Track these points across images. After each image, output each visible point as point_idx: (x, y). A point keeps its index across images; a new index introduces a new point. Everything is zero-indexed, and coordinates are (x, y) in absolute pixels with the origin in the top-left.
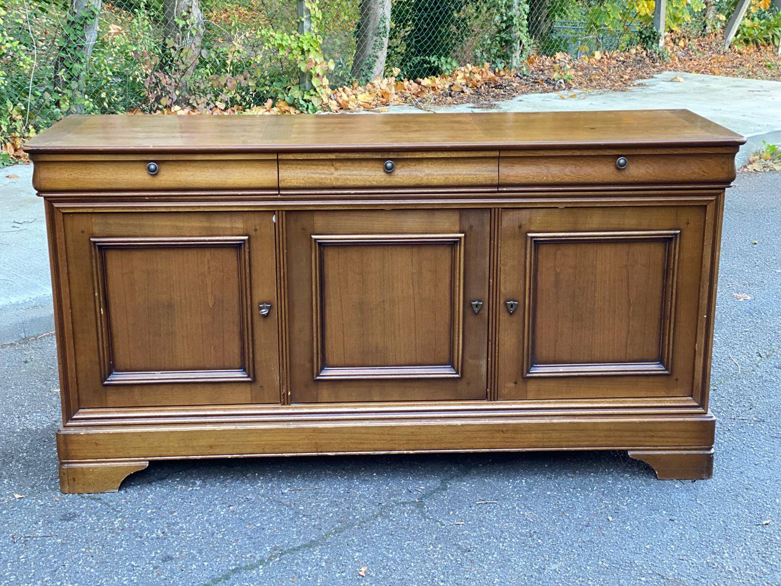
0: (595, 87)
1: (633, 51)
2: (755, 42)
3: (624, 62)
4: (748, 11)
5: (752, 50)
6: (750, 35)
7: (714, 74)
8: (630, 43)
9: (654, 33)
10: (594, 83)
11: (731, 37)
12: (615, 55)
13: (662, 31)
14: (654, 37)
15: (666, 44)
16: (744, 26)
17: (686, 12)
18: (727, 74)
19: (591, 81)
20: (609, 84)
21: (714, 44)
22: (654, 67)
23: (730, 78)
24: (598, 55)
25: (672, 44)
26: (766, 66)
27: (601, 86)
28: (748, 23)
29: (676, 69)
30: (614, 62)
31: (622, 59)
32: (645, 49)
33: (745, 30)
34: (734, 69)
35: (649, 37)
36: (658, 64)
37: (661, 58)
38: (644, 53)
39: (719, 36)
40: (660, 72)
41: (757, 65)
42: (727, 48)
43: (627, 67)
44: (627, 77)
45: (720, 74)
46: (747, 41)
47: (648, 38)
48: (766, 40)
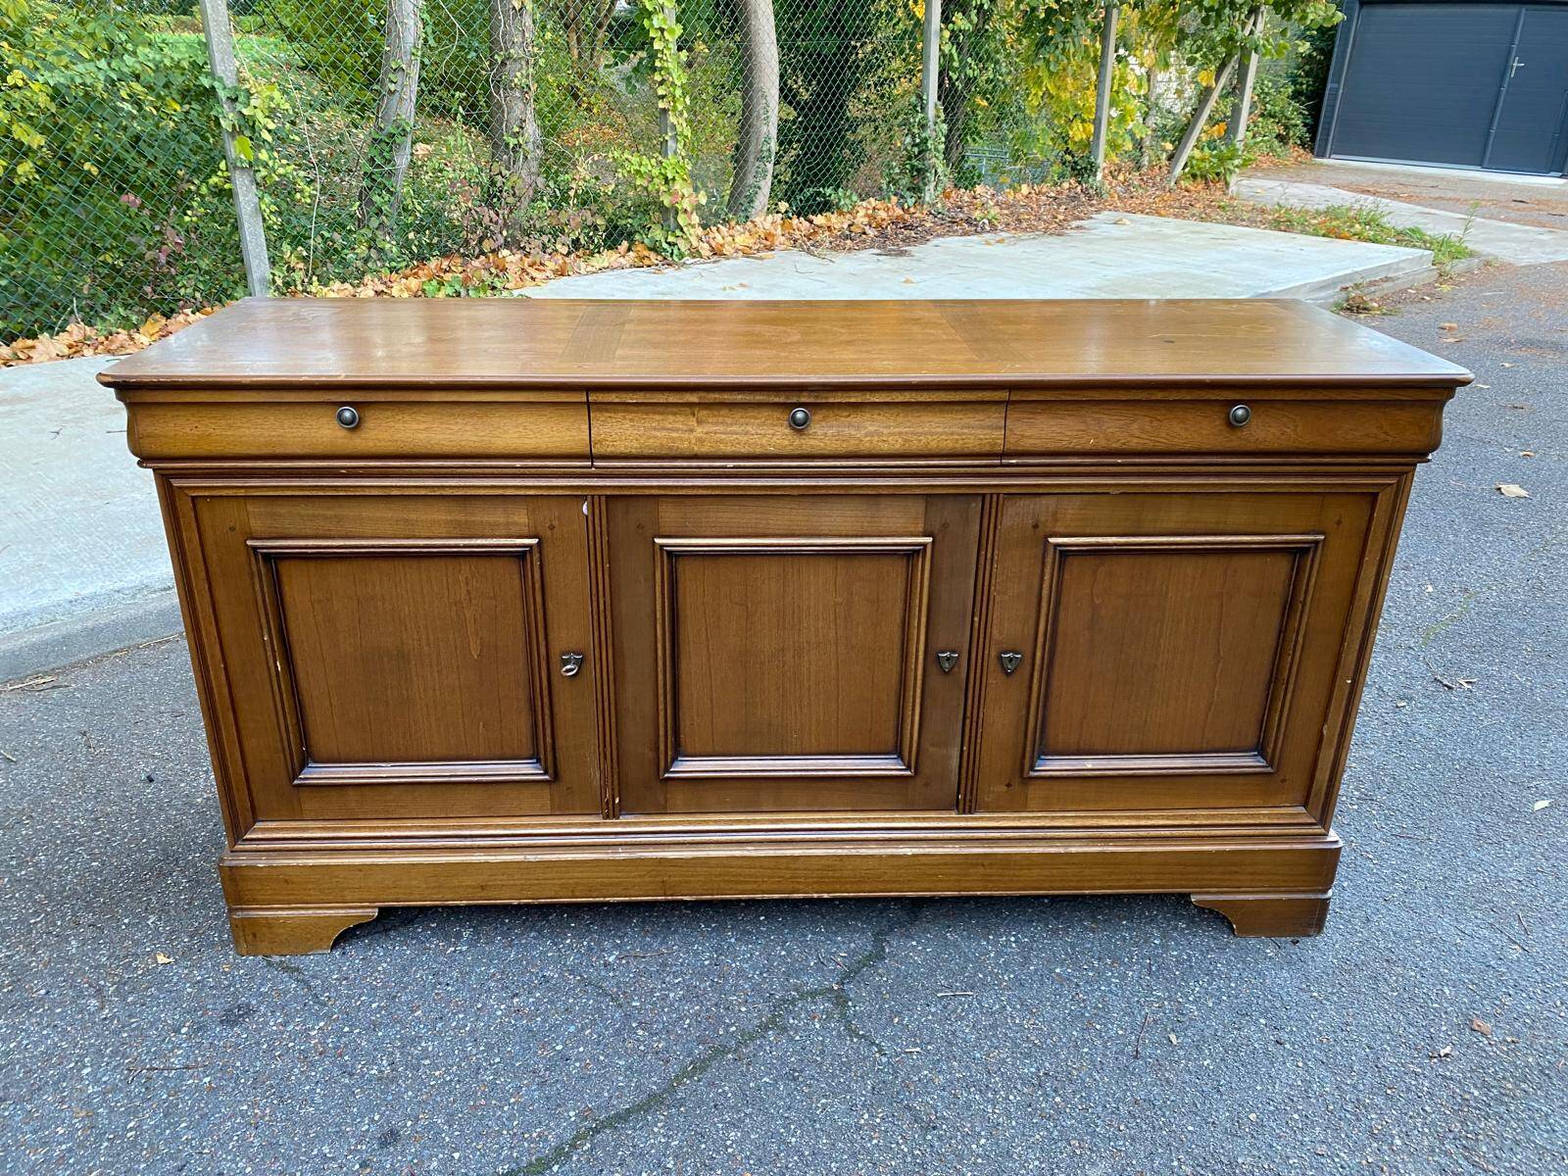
0: (1025, 230)
1: (1066, 185)
2: (1204, 177)
3: (1056, 198)
4: (1198, 140)
5: (1200, 187)
6: (1199, 169)
7: (1160, 215)
8: (1062, 176)
9: (1091, 164)
10: (1024, 225)
11: (1178, 171)
12: (1044, 190)
13: (1101, 162)
14: (1091, 169)
15: (1104, 177)
16: (1193, 157)
17: (1128, 137)
18: (1176, 216)
19: (1020, 221)
20: (1042, 225)
21: (1158, 179)
22: (1092, 206)
23: (1179, 221)
24: (1025, 189)
25: (1110, 178)
26: (1219, 207)
27: (1032, 228)
28: (1197, 153)
29: (1116, 209)
30: (1044, 198)
31: (1053, 194)
32: (1080, 183)
33: (1194, 162)
34: (1183, 211)
35: (1086, 168)
36: (1094, 202)
37: (1099, 194)
38: (1079, 188)
39: (1164, 170)
40: (1098, 211)
41: (1209, 206)
42: (1173, 184)
43: (1059, 205)
44: (1061, 217)
45: (1168, 216)
46: (1194, 176)
47: (1082, 169)
48: (1218, 174)
